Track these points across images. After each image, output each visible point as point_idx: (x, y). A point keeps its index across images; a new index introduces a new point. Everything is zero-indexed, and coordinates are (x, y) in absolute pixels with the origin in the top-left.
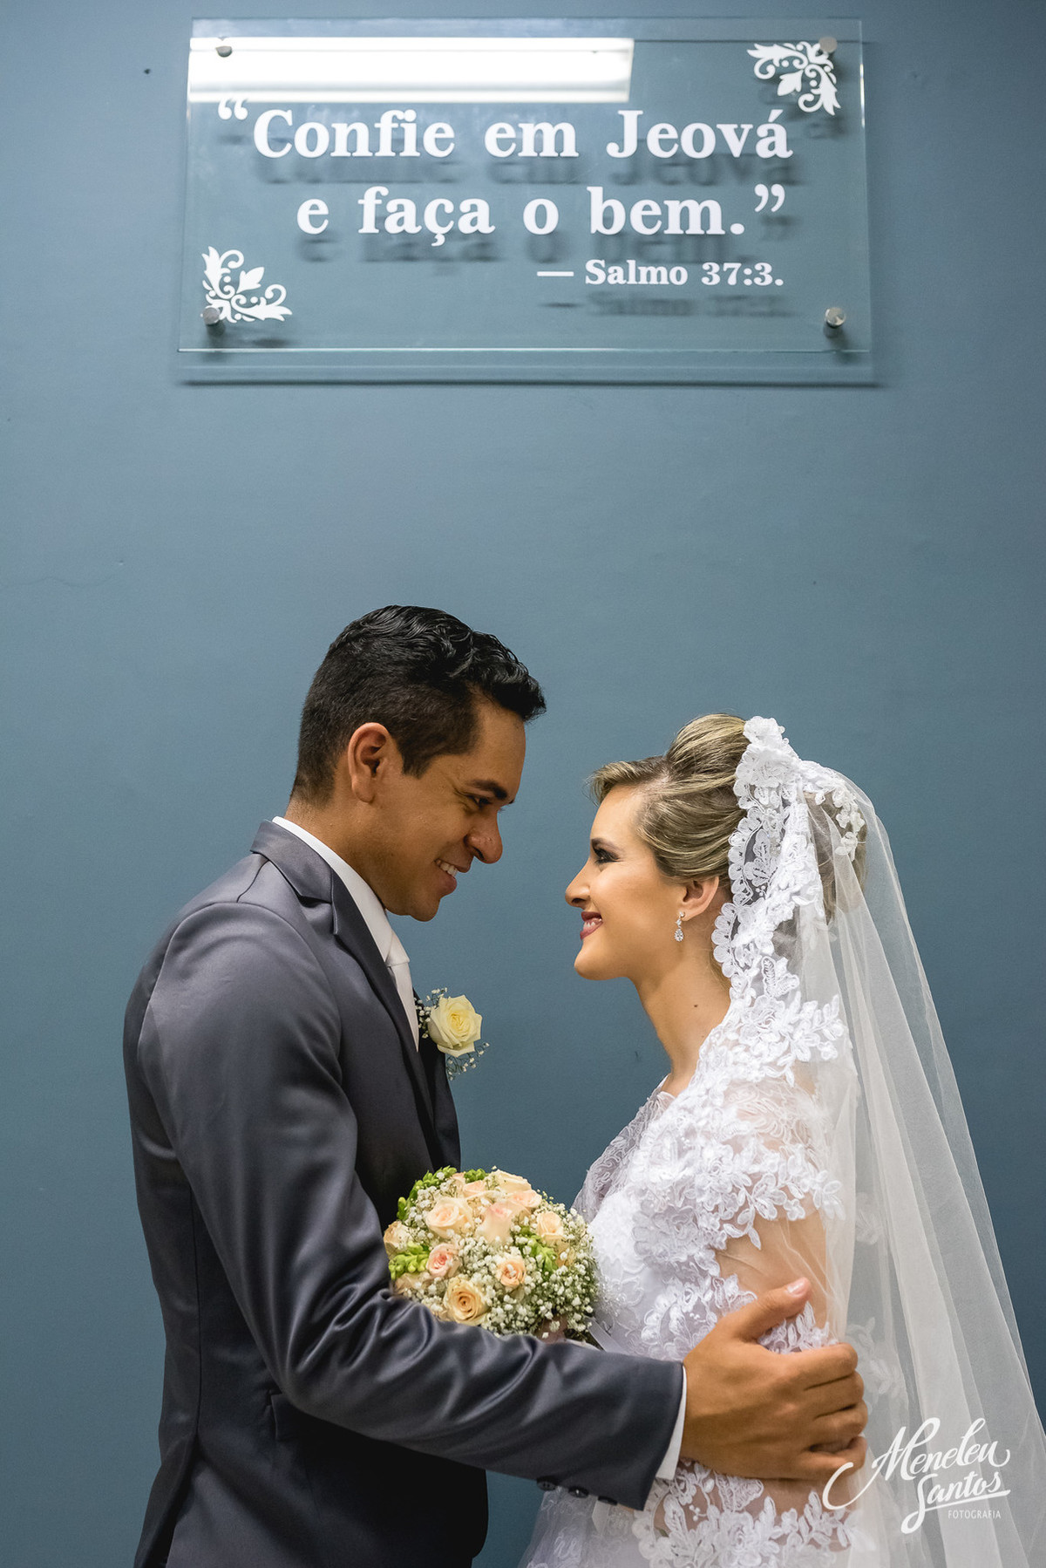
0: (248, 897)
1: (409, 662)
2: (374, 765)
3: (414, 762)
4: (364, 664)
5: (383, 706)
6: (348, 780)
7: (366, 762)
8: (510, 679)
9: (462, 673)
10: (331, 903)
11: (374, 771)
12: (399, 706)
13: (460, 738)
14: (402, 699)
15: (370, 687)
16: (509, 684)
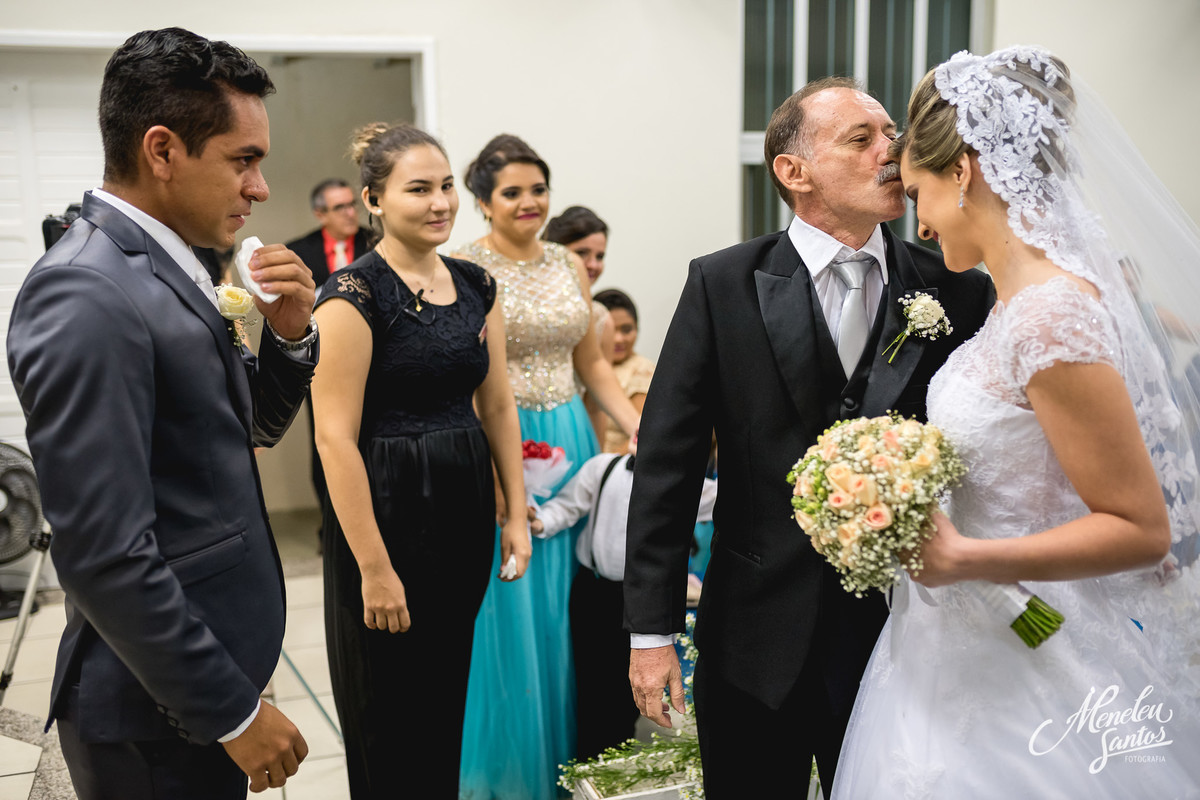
0: (76, 261)
1: (169, 75)
2: (165, 155)
3: (194, 148)
4: (138, 81)
5: (162, 112)
6: (150, 170)
7: (160, 154)
8: (246, 73)
9: (212, 76)
10: (147, 253)
11: (167, 160)
12: (174, 108)
13: (222, 122)
14: (174, 102)
15: (148, 97)
16: (247, 77)
